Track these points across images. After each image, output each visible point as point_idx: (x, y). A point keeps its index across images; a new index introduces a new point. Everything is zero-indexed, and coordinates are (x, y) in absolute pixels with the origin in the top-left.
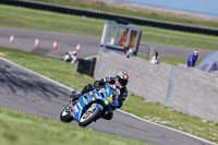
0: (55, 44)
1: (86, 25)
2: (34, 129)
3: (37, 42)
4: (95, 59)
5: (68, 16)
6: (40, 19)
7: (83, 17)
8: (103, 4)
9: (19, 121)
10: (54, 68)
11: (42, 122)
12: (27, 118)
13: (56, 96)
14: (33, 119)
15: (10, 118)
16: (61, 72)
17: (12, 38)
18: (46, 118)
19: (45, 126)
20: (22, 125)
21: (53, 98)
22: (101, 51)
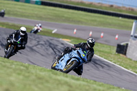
0: (102, 35)
1: (122, 23)
2: (87, 88)
3: (91, 33)
4: (127, 44)
5: (111, 17)
6: (93, 19)
7: (120, 18)
8: (132, 10)
9: (78, 82)
10: (101, 49)
11: (93, 83)
12: (83, 81)
13: (103, 67)
14: (87, 82)
15: (73, 81)
16: (106, 52)
17: (75, 31)
18: (95, 81)
19: (95, 86)
20: (80, 85)
21: (101, 69)
22: (131, 39)
